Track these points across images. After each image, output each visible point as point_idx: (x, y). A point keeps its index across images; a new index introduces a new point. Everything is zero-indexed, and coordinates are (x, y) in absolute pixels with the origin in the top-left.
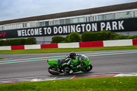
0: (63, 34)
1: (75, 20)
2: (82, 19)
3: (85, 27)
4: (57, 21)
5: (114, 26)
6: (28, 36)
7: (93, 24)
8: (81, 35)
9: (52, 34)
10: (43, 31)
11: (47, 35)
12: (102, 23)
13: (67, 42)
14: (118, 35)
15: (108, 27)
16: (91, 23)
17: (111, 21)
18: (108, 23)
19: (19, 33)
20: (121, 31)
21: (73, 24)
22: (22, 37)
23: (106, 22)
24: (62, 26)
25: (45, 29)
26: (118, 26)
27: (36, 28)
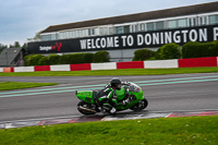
0: (152, 46)
1: (171, 23)
2: (183, 21)
3: (188, 34)
4: (143, 25)
6: (96, 49)
7: (201, 30)
8: (180, 48)
9: (135, 46)
10: (120, 40)
11: (127, 47)
12: (215, 29)
13: (158, 58)
16: (197, 28)
19: (83, 45)
21: (168, 31)
22: (87, 50)
24: (151, 33)
25: (124, 37)
27: (110, 36)
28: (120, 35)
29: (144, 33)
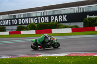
0: (25, 24)
1: (34, 14)
2: (39, 14)
3: (40, 19)
4: (22, 15)
5: (60, 19)
7: (46, 17)
8: (36, 25)
9: (18, 24)
10: (11, 22)
11: (14, 25)
12: (52, 17)
13: (27, 30)
14: (62, 25)
15: (56, 19)
17: (58, 16)
18: (56, 17)
20: (65, 22)
21: (32, 17)
23: (54, 16)
24: (25, 18)
25: (13, 20)
26: (62, 19)
27: (7, 20)
28: (11, 19)
29: (21, 19)
